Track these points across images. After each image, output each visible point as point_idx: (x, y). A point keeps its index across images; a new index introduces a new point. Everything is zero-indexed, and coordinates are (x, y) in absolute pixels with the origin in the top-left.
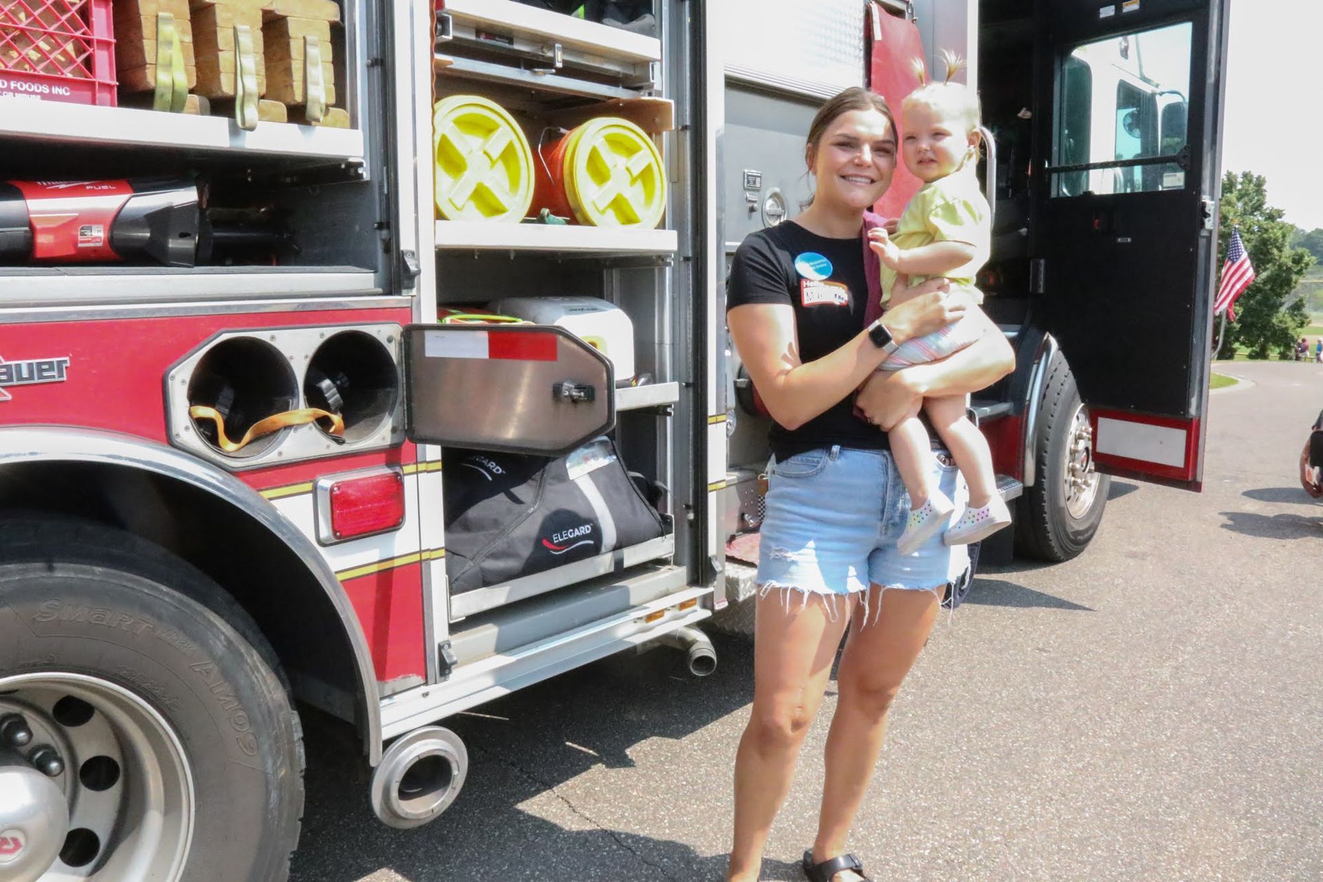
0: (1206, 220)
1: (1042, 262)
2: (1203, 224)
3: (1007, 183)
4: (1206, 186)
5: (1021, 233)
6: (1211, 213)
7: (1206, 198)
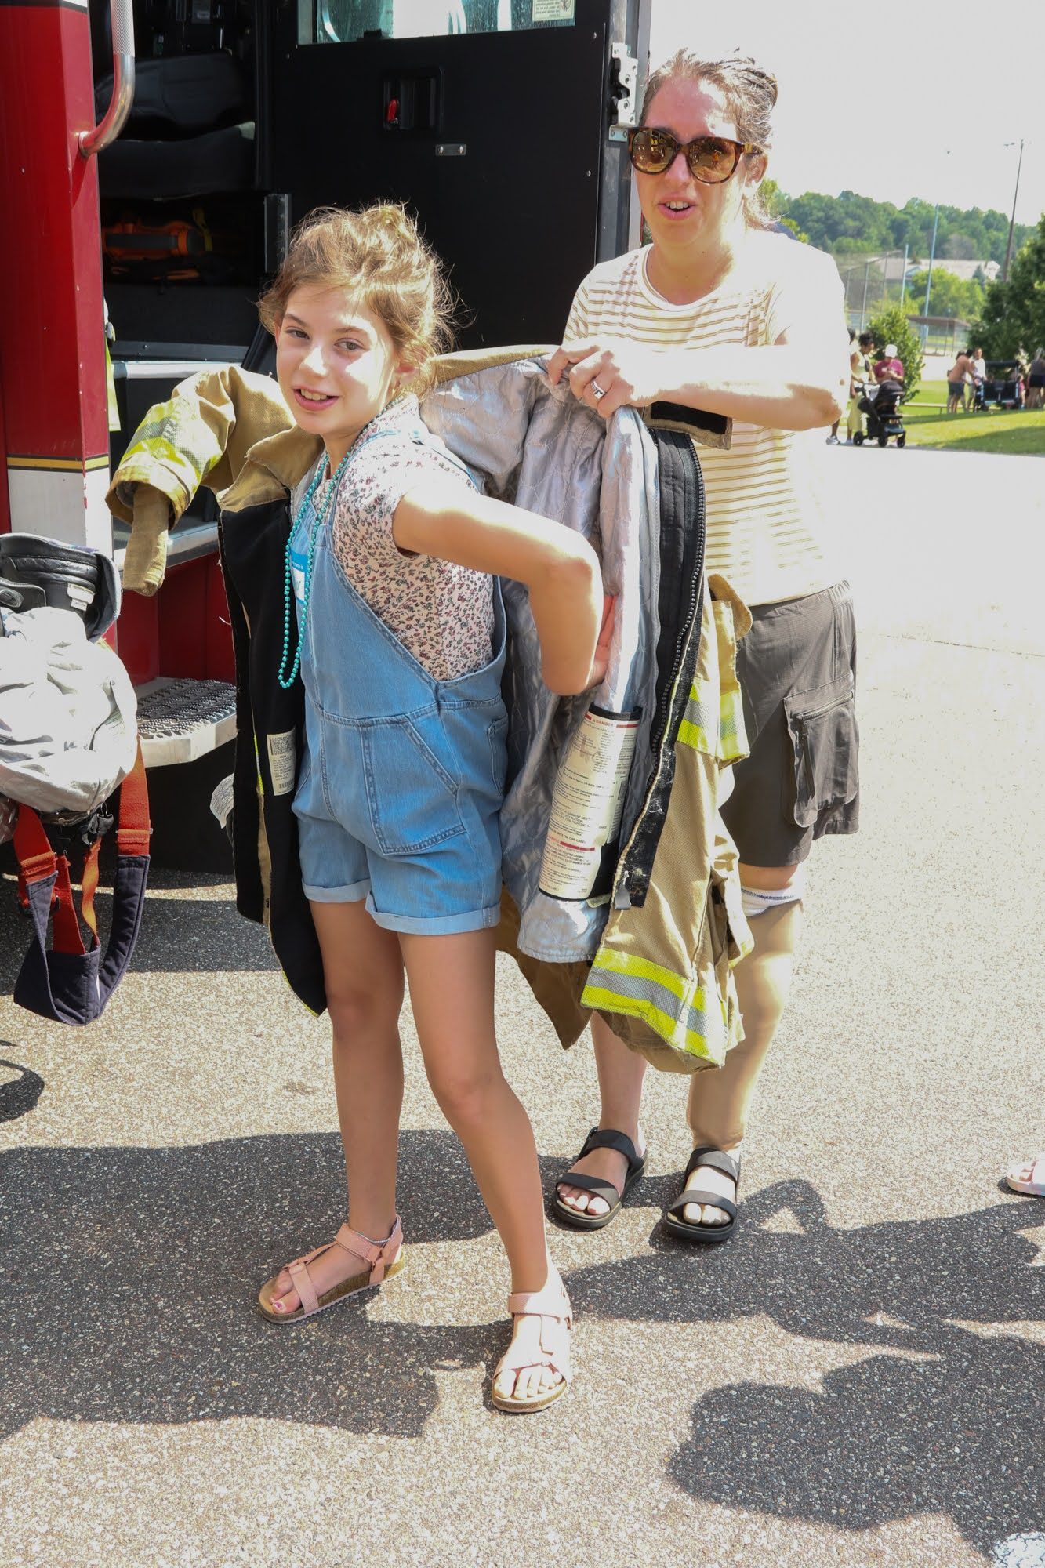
0: (620, 104)
1: (285, 199)
2: (613, 112)
3: (214, 12)
4: (620, 18)
5: (240, 132)
6: (631, 86)
7: (619, 49)
